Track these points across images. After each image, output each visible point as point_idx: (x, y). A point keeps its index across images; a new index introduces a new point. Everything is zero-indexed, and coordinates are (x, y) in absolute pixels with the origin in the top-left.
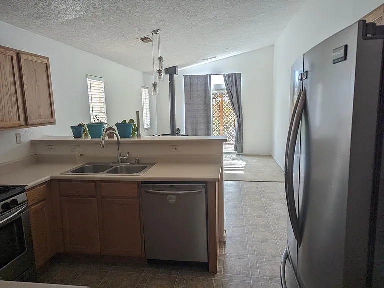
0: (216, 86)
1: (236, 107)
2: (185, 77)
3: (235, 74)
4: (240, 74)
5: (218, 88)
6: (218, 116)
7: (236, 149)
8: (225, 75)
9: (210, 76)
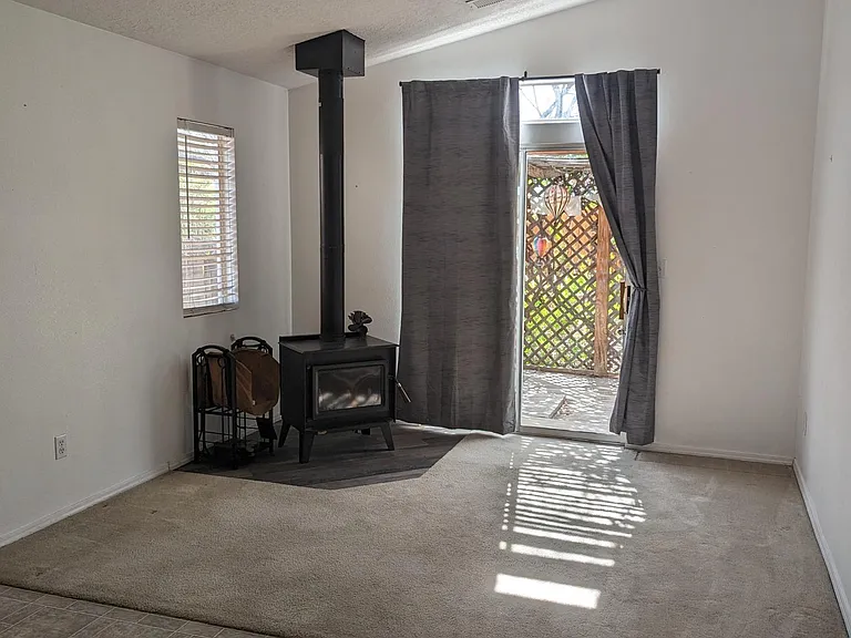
0: (540, 129)
1: (630, 228)
2: (407, 88)
3: (629, 76)
4: (651, 76)
5: (549, 138)
6: (589, 262)
7: (621, 421)
8: (579, 78)
9: (514, 83)
